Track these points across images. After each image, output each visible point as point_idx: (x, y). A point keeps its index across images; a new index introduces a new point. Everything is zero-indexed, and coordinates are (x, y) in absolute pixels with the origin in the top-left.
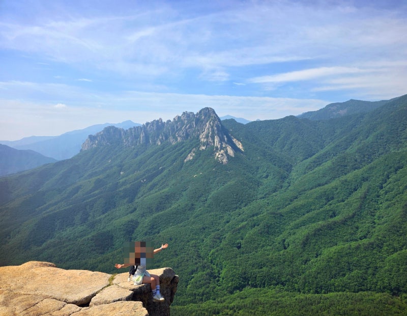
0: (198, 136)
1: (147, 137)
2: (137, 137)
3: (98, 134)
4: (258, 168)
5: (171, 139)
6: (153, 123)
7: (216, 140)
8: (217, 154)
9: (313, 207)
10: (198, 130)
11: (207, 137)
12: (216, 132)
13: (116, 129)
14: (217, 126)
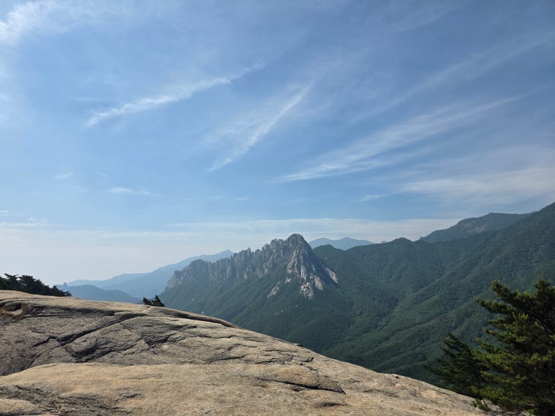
0: (286, 266)
1: (234, 270)
2: (223, 270)
3: (184, 270)
4: (352, 305)
5: (258, 272)
6: (241, 253)
7: (302, 271)
8: (302, 287)
9: (402, 350)
10: (286, 260)
11: (293, 266)
12: (302, 262)
13: (204, 262)
14: (304, 255)
